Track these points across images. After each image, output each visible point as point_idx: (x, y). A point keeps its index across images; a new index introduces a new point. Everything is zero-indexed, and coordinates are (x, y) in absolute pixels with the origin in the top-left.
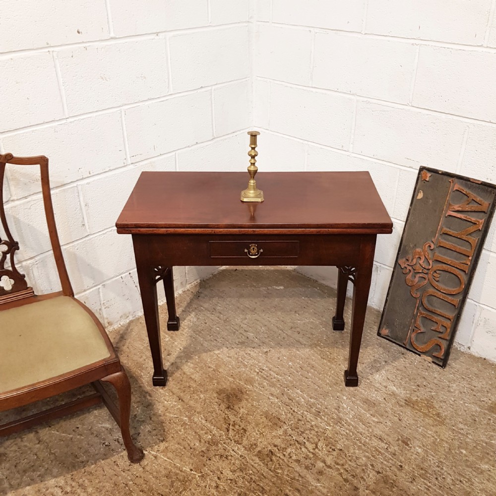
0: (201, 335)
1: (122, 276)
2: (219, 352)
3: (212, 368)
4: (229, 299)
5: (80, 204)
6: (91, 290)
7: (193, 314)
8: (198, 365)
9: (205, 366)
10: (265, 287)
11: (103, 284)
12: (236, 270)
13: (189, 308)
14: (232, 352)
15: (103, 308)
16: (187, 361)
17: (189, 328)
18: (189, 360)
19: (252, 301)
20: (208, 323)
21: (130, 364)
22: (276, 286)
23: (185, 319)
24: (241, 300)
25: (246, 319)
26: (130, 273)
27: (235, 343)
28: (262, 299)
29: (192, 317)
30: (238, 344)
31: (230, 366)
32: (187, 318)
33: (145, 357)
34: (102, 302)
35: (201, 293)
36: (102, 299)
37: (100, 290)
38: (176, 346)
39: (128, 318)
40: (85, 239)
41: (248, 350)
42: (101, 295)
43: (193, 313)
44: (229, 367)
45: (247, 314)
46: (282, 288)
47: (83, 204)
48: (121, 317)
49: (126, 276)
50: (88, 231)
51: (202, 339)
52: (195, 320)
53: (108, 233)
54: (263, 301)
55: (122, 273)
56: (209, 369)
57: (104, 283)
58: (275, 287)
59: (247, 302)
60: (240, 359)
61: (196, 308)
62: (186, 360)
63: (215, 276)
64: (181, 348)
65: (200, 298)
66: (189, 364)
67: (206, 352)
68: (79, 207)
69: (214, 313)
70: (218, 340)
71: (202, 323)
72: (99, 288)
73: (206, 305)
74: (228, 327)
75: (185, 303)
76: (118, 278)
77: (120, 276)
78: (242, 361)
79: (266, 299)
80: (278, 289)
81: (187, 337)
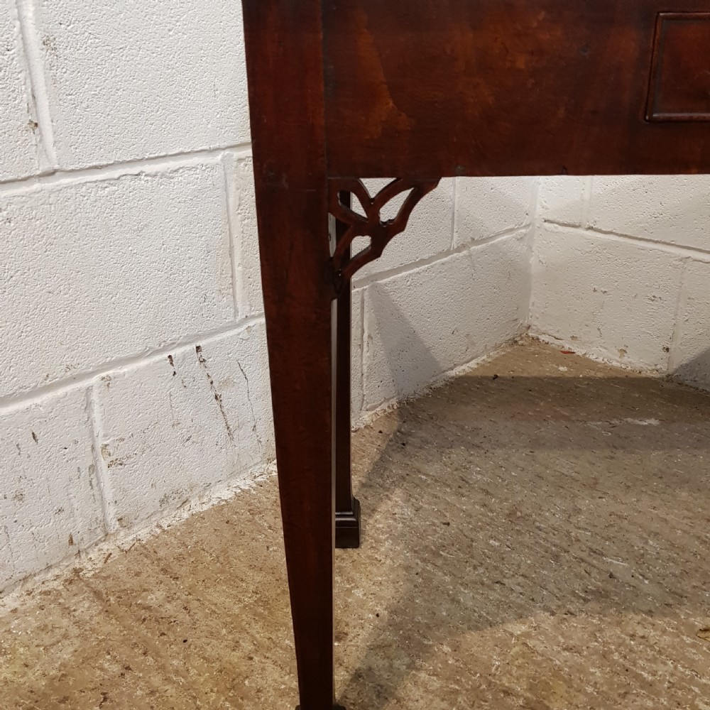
0: (440, 562)
1: (172, 354)
2: (524, 628)
3: (518, 696)
4: (499, 452)
5: (22, 28)
6: (61, 392)
7: (398, 496)
8: (457, 682)
9: (490, 684)
10: (600, 420)
11: (104, 374)
12: (496, 377)
13: (381, 476)
14: (577, 629)
15: (103, 463)
16: (411, 666)
17: (395, 539)
18: (418, 662)
19: (577, 458)
20: (453, 525)
21: (193, 672)
22: (634, 417)
23: (374, 510)
24: (541, 455)
25: (578, 511)
26: (198, 348)
27: (573, 593)
28: (607, 452)
29: (396, 505)
30: (586, 600)
31: (590, 689)
32: (383, 507)
33: (252, 647)
34: (100, 443)
35: (410, 434)
36: (98, 428)
37: (95, 397)
38: (362, 604)
39: (187, 507)
40: (36, 186)
41: (633, 621)
42: (97, 414)
43: (398, 491)
44: (586, 694)
45: (576, 496)
46: (654, 422)
47: (34, 37)
48: (162, 501)
49: (184, 357)
50: (53, 154)
51: (447, 579)
52: (409, 512)
53: (127, 182)
54: (612, 458)
55: (174, 345)
56: (509, 701)
57: (110, 372)
58: (630, 420)
59: (562, 462)
60: (616, 656)
61: (404, 478)
62: (407, 660)
63: (437, 391)
64: (379, 609)
65: (408, 447)
66: (423, 676)
67: (477, 628)
68: (18, 44)
69: (463, 491)
70: (505, 581)
71: (434, 524)
72: (89, 389)
73: (434, 469)
74: (527, 539)
75: (367, 461)
76: (157, 358)
77: (166, 355)
78: (628, 665)
79: (619, 453)
80: (645, 426)
81: (392, 569)
